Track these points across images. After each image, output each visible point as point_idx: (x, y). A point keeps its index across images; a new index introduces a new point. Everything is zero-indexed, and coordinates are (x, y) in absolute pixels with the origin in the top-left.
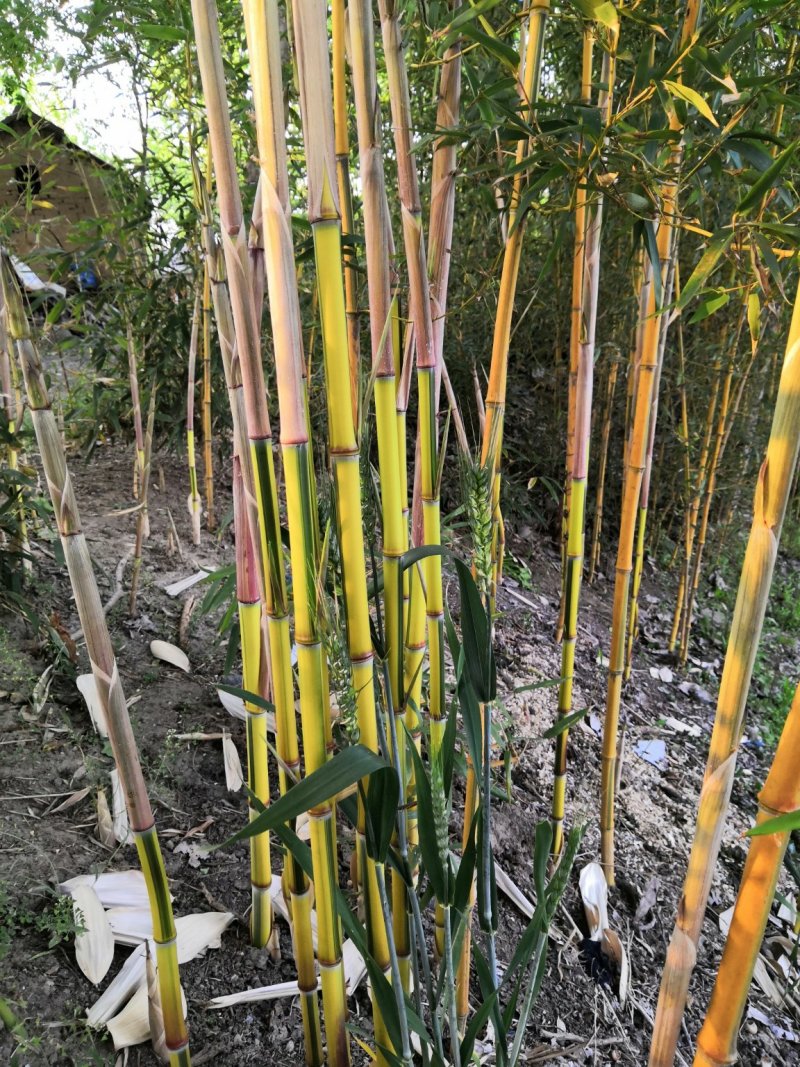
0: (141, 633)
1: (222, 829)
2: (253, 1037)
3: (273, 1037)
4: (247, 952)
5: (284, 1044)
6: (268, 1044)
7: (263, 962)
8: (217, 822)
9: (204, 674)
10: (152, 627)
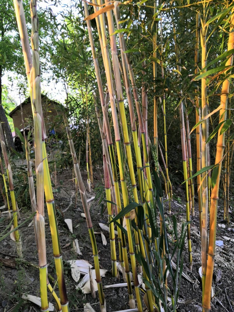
0: (78, 212)
1: (103, 253)
2: (115, 295)
3: (120, 295)
4: (111, 278)
5: (122, 297)
6: (118, 296)
7: (116, 280)
8: (101, 252)
9: (95, 221)
10: (81, 210)
